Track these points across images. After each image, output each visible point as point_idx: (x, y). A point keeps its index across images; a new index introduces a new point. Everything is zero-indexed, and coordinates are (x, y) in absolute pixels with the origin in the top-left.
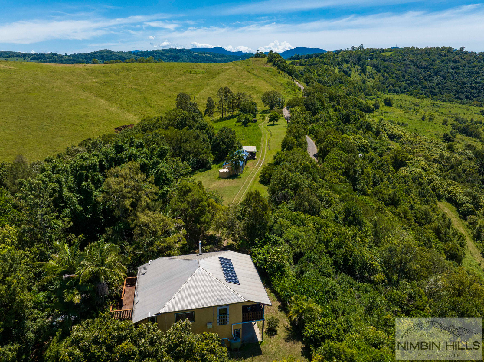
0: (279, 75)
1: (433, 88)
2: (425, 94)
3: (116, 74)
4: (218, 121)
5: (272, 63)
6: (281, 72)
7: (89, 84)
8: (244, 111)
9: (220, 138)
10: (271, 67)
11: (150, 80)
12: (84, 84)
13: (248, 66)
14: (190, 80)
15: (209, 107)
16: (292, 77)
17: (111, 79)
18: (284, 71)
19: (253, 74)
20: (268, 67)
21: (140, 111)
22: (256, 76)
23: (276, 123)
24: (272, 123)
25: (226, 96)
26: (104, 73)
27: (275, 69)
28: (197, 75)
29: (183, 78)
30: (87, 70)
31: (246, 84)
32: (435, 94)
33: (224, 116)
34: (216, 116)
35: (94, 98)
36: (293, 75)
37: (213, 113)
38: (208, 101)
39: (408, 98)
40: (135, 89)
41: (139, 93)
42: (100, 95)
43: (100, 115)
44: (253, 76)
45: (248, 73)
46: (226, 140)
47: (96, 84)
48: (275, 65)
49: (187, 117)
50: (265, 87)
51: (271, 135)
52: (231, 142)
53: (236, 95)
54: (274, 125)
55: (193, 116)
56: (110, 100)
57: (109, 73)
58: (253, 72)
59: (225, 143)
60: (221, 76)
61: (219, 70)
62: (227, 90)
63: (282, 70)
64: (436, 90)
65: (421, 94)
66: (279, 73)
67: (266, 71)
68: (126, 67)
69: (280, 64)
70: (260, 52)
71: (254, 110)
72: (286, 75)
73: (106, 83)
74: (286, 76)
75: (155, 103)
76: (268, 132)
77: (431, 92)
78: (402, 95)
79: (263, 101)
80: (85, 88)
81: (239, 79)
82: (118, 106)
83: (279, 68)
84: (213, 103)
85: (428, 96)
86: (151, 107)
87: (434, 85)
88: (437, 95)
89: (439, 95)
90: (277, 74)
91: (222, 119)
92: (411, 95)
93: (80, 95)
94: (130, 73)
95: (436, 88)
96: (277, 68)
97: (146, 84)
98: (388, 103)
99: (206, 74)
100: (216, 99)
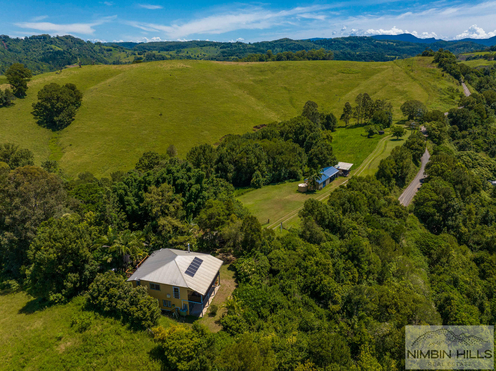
0: (443, 78)
3: (272, 73)
4: (352, 127)
5: (438, 64)
6: (445, 74)
7: (245, 82)
10: (435, 68)
11: (302, 79)
12: (241, 82)
13: (408, 66)
14: (342, 80)
15: (346, 112)
16: (460, 81)
17: (267, 77)
18: (450, 73)
19: (410, 76)
20: (432, 68)
21: (283, 111)
22: (413, 78)
24: (395, 137)
26: (261, 71)
27: (439, 71)
28: (350, 75)
29: (335, 77)
30: (248, 67)
31: (398, 87)
33: (360, 122)
34: (352, 122)
35: (246, 96)
36: (462, 78)
37: (349, 119)
38: (346, 106)
40: (285, 88)
41: (287, 92)
42: (252, 93)
43: (246, 113)
44: (410, 79)
45: (405, 75)
47: (252, 83)
48: (440, 66)
54: (397, 140)
56: (260, 98)
57: (266, 71)
58: (412, 74)
60: (375, 77)
61: (375, 70)
62: (366, 97)
63: (447, 72)
66: (443, 75)
67: (428, 72)
68: (283, 65)
69: (447, 65)
71: (389, 120)
72: (452, 78)
73: (261, 81)
74: (451, 79)
75: (300, 103)
76: (383, 148)
79: (403, 111)
80: (242, 86)
81: (393, 81)
82: (265, 104)
83: (445, 69)
84: (350, 108)
86: (294, 107)
90: (441, 76)
91: (357, 126)
93: (234, 93)
94: (285, 72)
96: (442, 69)
97: (297, 83)
99: (360, 74)
100: (353, 104)
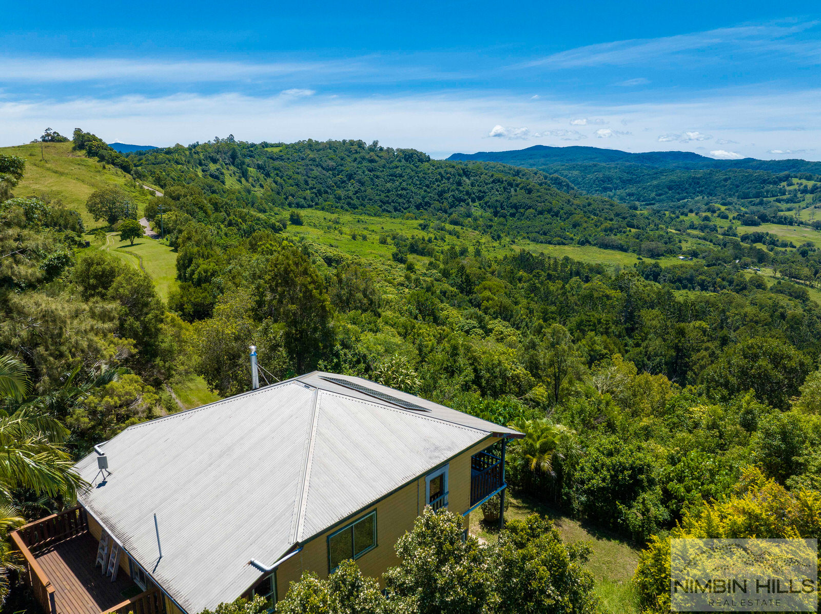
0: (105, 171)
1: (351, 198)
2: (342, 207)
5: (84, 152)
6: (107, 166)
10: (83, 158)
13: (31, 155)
16: (132, 175)
18: (114, 164)
19: (48, 169)
20: (79, 158)
22: (56, 172)
23: (137, 241)
24: (128, 242)
27: (93, 161)
32: (355, 207)
36: (132, 172)
39: (320, 213)
44: (48, 173)
48: (91, 154)
50: (84, 192)
51: (139, 257)
54: (132, 245)
63: (108, 163)
64: (355, 202)
65: (336, 208)
66: (104, 168)
67: (75, 164)
69: (102, 152)
70: (52, 132)
72: (120, 171)
74: (119, 173)
77: (349, 204)
78: (309, 210)
83: (102, 158)
85: (347, 210)
87: (351, 194)
88: (357, 208)
89: (360, 208)
90: (101, 169)
92: (323, 209)
95: (354, 197)
96: (97, 159)
98: (296, 221)
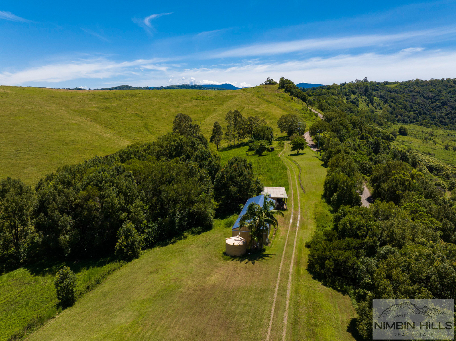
0: (292, 101)
1: (443, 118)
2: (435, 124)
3: (119, 100)
4: (225, 149)
5: (283, 90)
6: (294, 98)
7: (87, 109)
8: (258, 137)
9: (228, 175)
10: (283, 93)
11: (154, 105)
12: (82, 108)
13: (258, 92)
14: (197, 106)
15: (215, 133)
16: (307, 103)
17: (113, 104)
18: (298, 97)
19: (264, 100)
20: (280, 93)
21: (138, 138)
22: (267, 101)
23: (301, 151)
24: (295, 152)
25: (236, 120)
26: (106, 99)
27: (287, 95)
28: (205, 101)
29: (190, 104)
30: (90, 95)
31: (256, 109)
32: (445, 124)
33: (233, 144)
34: (224, 144)
35: (89, 123)
36: (307, 101)
37: (220, 140)
38: (215, 126)
39: (419, 128)
40: (137, 115)
41: (140, 118)
42: (96, 120)
43: (90, 141)
45: (258, 99)
46: (239, 179)
47: (95, 109)
48: (287, 91)
49: (184, 143)
50: (279, 113)
51: (300, 168)
52: (245, 182)
53: (247, 118)
54: (298, 154)
55: (192, 142)
56: (107, 125)
57: (111, 98)
58: (264, 98)
59: (236, 184)
61: (228, 96)
62: (237, 114)
63: (295, 96)
64: (446, 120)
65: (431, 124)
66: (292, 99)
67: (278, 97)
68: (130, 93)
69: (293, 90)
70: (270, 79)
71: (270, 137)
73: (107, 108)
74: (300, 102)
75: (157, 129)
76: (293, 164)
77: (441, 122)
78: (411, 125)
79: (279, 126)
80: (81, 113)
81: (249, 104)
82: (115, 132)
83: (292, 93)
84: (220, 128)
85: (439, 126)
86: (151, 133)
87: (443, 115)
88: (447, 125)
89: (449, 125)
90: (290, 99)
91: (230, 148)
92: (421, 125)
93: (73, 119)
94: (134, 99)
95: (446, 117)
96: (289, 93)
97: (150, 109)
98: (403, 132)
99: (213, 101)
100: (224, 124)
